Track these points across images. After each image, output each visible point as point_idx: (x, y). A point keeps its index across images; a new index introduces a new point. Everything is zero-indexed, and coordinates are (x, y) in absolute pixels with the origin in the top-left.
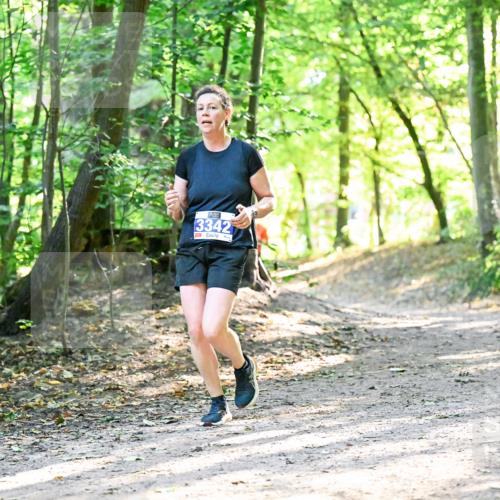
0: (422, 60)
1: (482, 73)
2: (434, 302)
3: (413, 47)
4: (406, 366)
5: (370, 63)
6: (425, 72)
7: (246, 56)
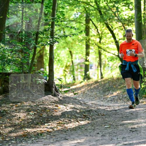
0: (117, 8)
1: (140, 13)
2: (121, 101)
3: (114, 3)
4: (111, 125)
5: (97, 9)
6: (119, 13)
7: (50, 6)
